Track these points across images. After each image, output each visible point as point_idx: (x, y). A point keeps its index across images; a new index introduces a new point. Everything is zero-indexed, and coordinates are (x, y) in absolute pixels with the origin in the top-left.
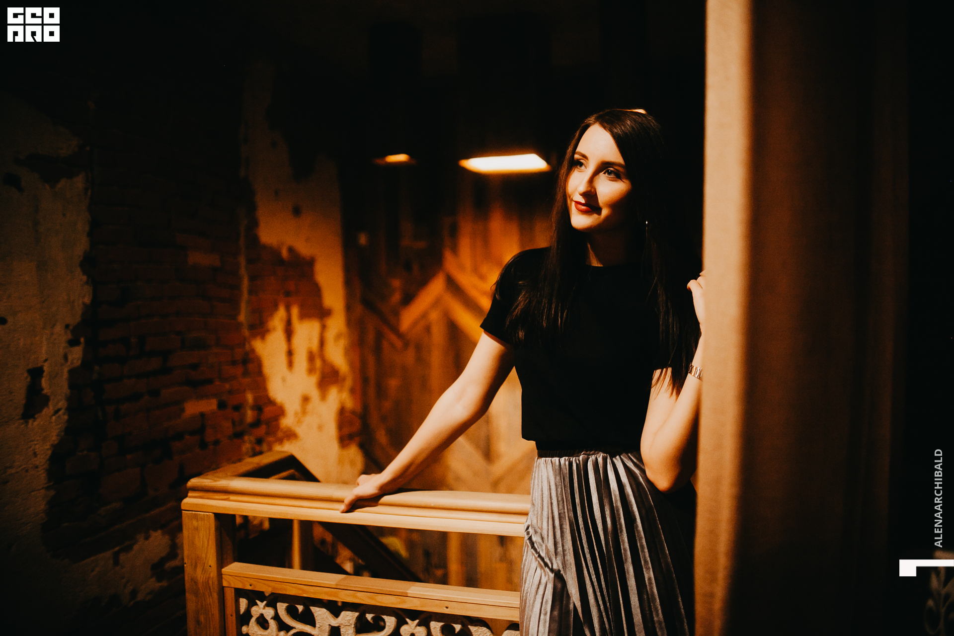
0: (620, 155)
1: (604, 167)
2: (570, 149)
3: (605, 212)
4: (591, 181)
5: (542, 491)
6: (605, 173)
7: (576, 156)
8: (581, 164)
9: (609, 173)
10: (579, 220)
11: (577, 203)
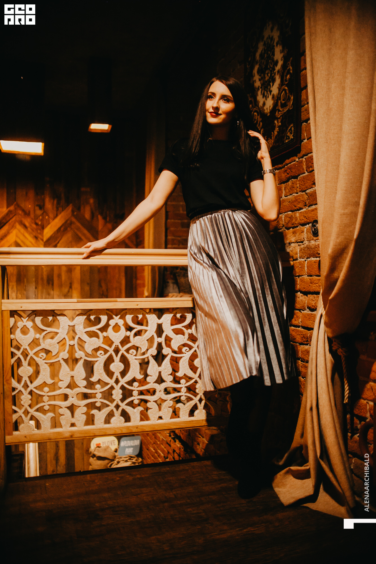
0: (229, 92)
1: (224, 98)
2: (206, 90)
3: (223, 116)
4: (218, 102)
5: (198, 239)
6: (223, 100)
7: (209, 94)
8: (212, 98)
9: (225, 100)
10: (212, 120)
11: (210, 113)
